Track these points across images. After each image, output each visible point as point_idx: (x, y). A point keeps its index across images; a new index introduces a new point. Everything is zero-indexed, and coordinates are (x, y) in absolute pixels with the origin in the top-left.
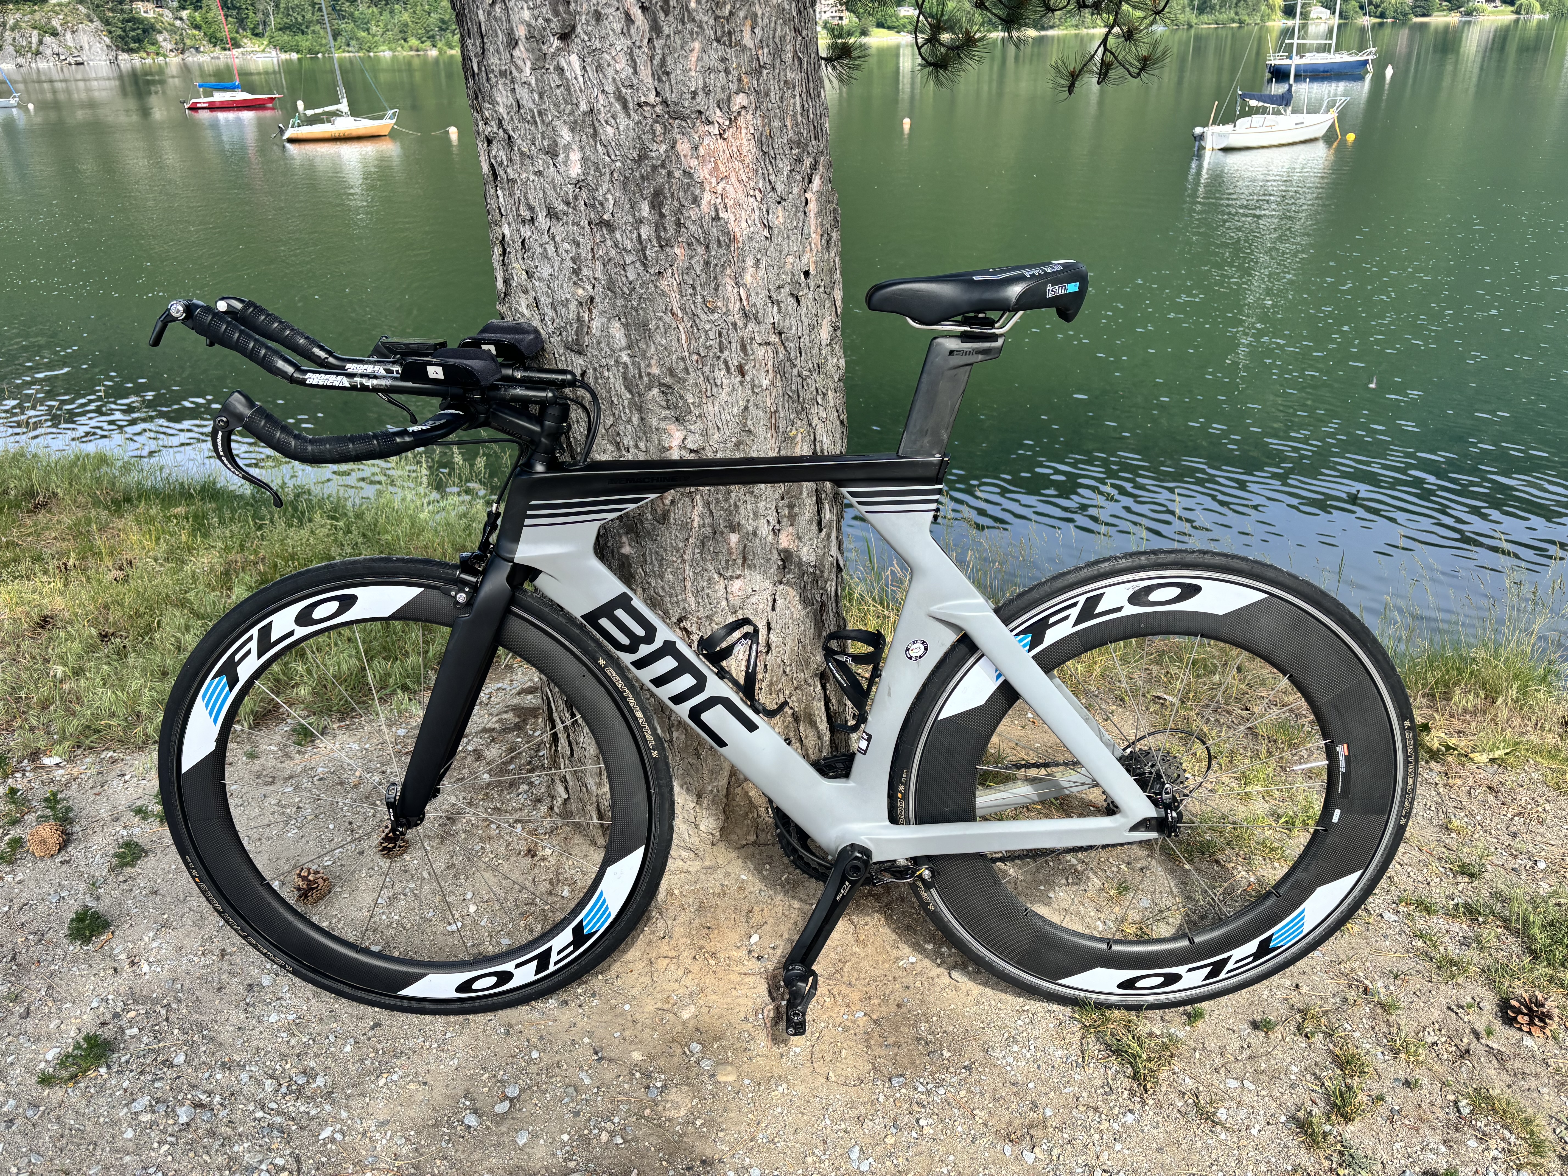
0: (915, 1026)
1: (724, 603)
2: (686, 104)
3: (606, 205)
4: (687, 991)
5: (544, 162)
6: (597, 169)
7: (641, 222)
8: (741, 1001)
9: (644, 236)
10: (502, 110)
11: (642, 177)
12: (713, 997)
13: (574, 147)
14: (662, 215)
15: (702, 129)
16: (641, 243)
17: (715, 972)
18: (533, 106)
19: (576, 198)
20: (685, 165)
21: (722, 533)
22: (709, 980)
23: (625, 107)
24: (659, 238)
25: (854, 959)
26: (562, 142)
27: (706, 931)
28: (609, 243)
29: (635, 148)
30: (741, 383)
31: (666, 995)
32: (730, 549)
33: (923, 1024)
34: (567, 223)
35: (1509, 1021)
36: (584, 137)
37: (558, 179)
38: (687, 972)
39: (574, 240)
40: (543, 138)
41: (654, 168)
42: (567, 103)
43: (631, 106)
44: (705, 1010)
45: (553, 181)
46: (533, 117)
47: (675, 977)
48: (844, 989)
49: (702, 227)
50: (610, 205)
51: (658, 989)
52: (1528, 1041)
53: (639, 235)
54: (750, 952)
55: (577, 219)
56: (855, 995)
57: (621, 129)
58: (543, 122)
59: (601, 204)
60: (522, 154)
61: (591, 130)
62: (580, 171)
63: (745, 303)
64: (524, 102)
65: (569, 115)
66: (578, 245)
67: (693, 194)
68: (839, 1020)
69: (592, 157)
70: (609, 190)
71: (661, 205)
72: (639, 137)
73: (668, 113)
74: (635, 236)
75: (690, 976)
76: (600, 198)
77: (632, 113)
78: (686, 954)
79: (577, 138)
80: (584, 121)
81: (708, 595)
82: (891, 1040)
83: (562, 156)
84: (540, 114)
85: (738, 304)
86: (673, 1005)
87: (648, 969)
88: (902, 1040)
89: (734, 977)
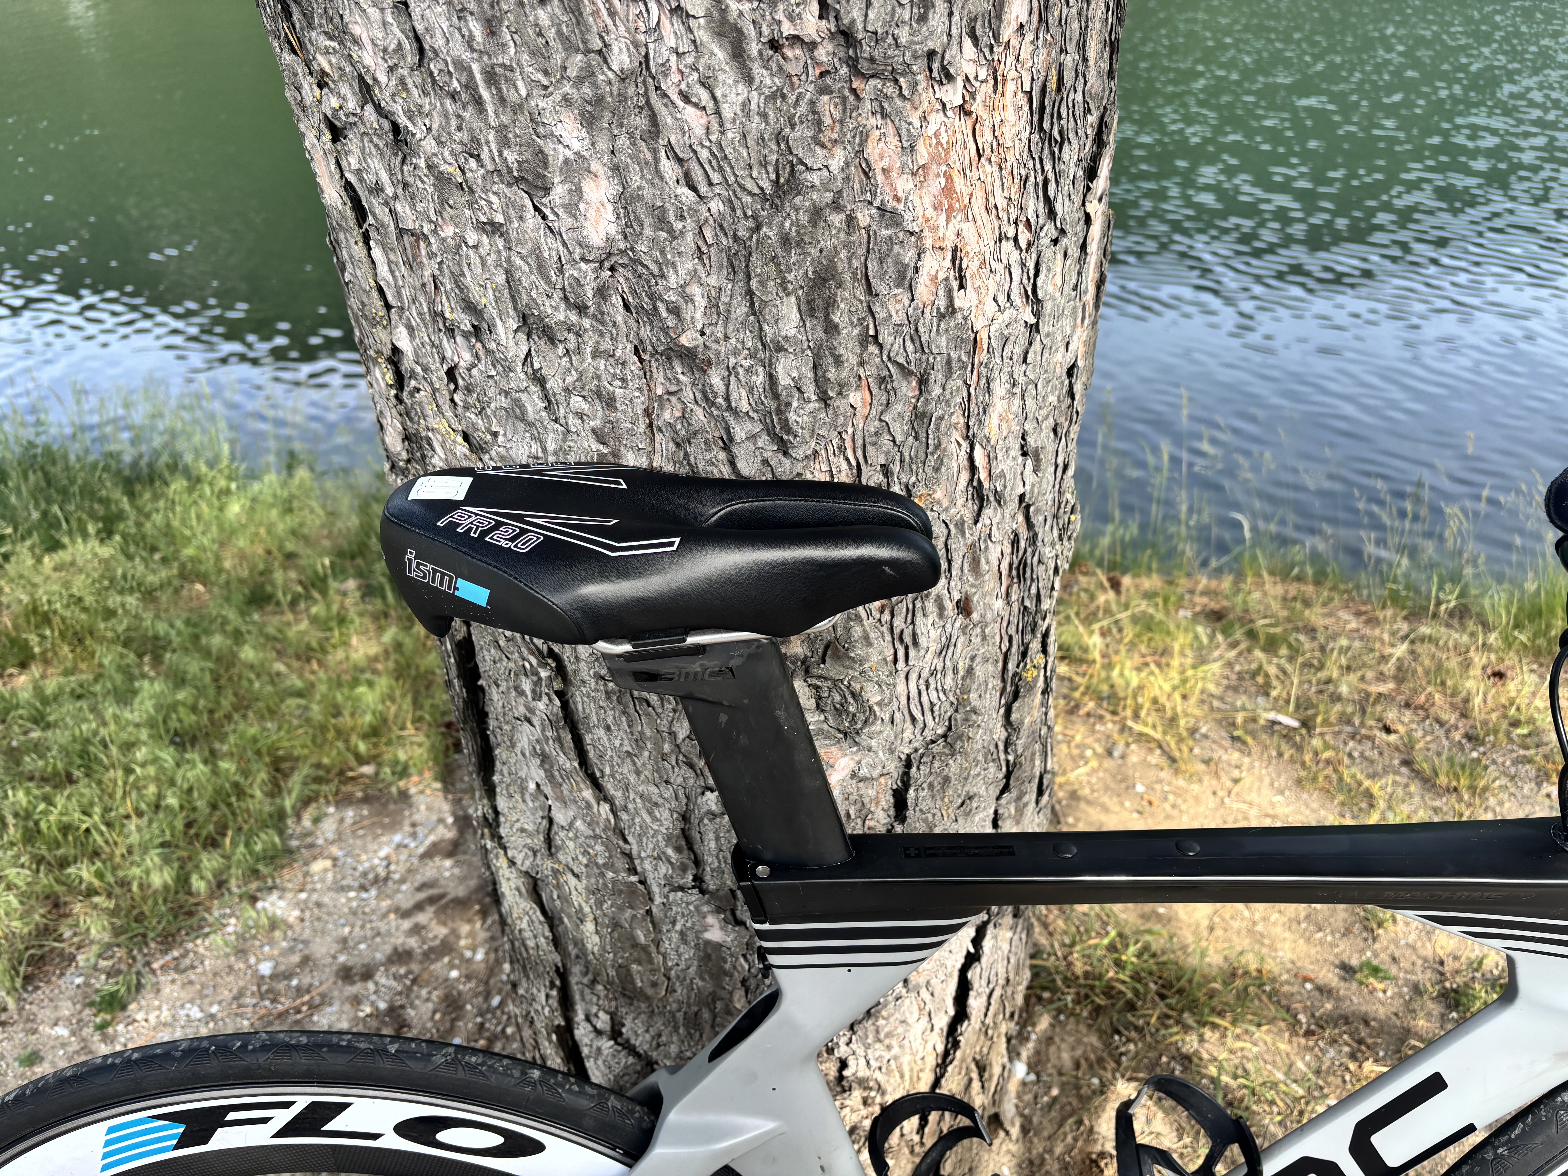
2: (904, 34)
3: (687, 312)
5: (508, 204)
6: (662, 222)
7: (779, 349)
9: (784, 381)
11: (785, 240)
13: (595, 166)
14: (832, 329)
15: (926, 96)
16: (776, 396)
18: (466, 56)
19: (602, 293)
20: (885, 196)
23: (738, 54)
24: (821, 383)
26: (557, 154)
28: (688, 394)
29: (764, 164)
30: (964, 629)
34: (578, 350)
36: (623, 141)
37: (550, 247)
39: (598, 394)
40: (504, 142)
41: (817, 213)
42: (570, 48)
43: (754, 48)
45: (536, 251)
46: (470, 86)
50: (697, 313)
53: (772, 379)
55: (607, 344)
57: (727, 112)
58: (502, 100)
59: (675, 311)
60: (442, 180)
61: (641, 122)
62: (613, 230)
64: (440, 42)
65: (579, 81)
66: (610, 403)
67: (898, 262)
69: (647, 193)
70: (694, 275)
71: (830, 303)
72: (779, 137)
73: (853, 64)
74: (759, 380)
76: (671, 296)
77: (757, 69)
79: (603, 144)
80: (622, 98)
83: (559, 192)
84: (491, 77)
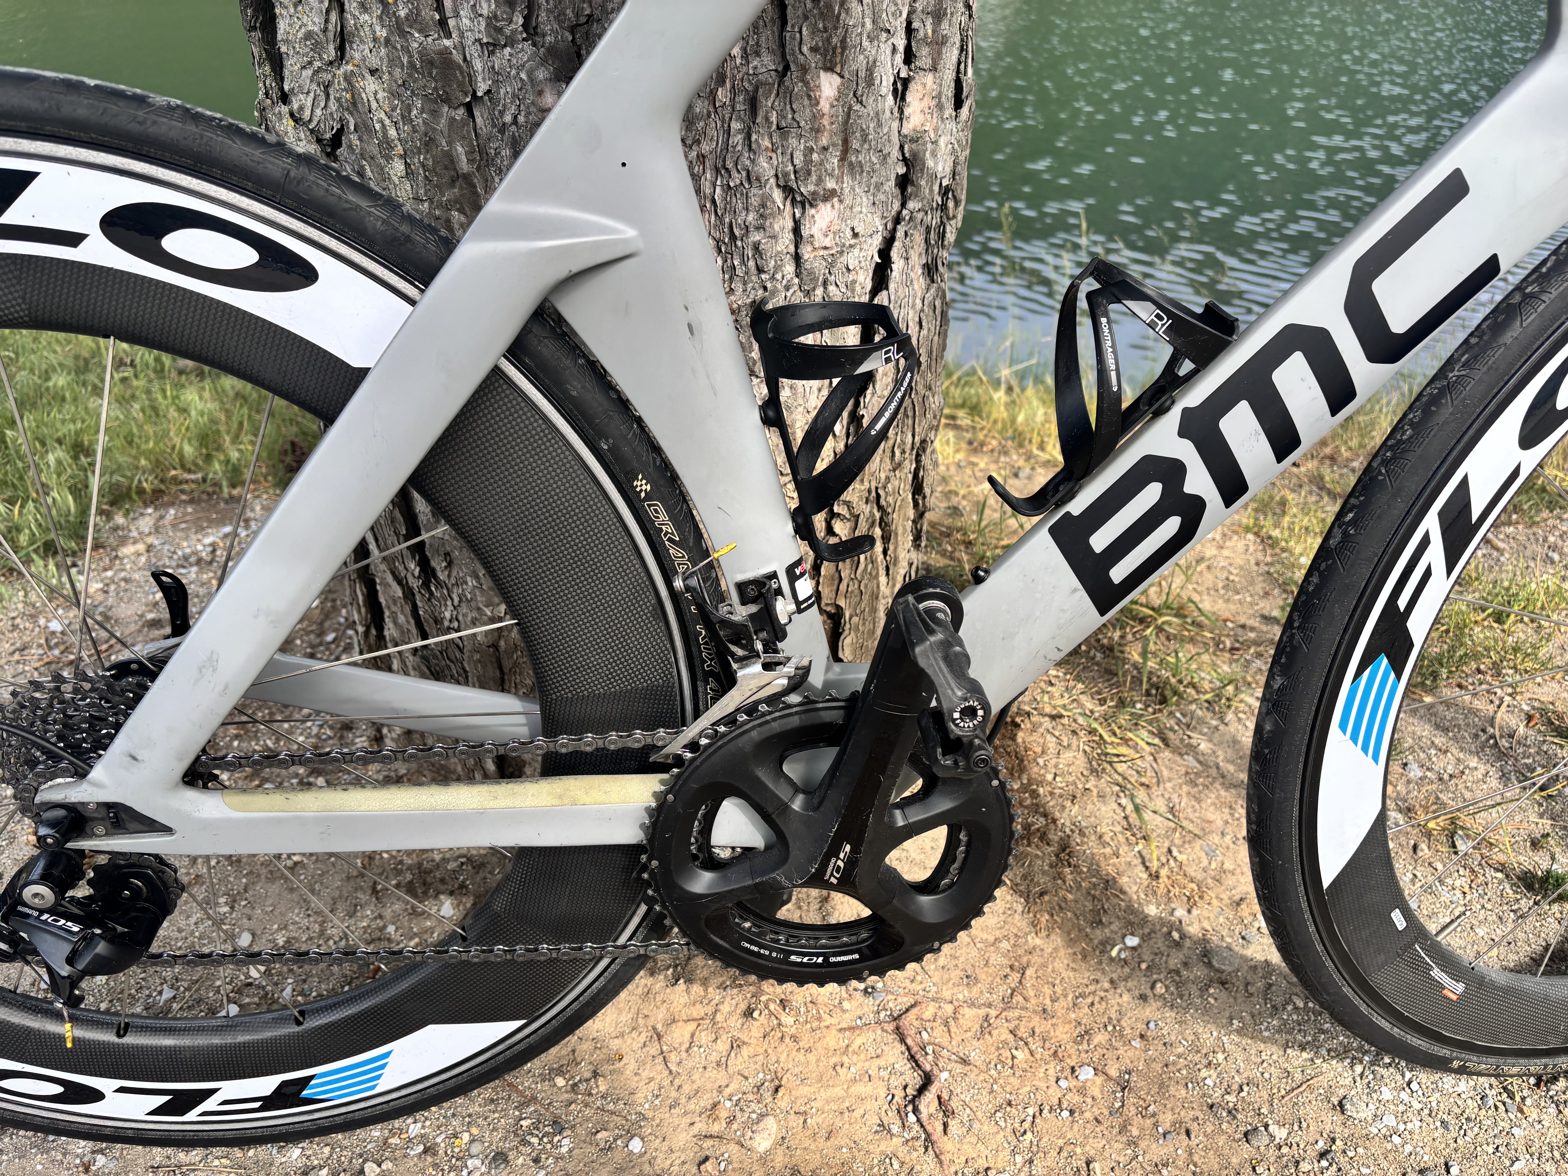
0: (1192, 1081)
1: (789, 270)
4: (747, 1086)
8: (860, 1089)
12: (805, 1090)
17: (795, 1039)
22: (785, 1058)
25: (1035, 959)
31: (705, 1101)
32: (816, 117)
33: (1204, 1073)
38: (737, 1044)
44: (795, 1122)
47: (714, 1057)
51: (687, 1089)
56: (1063, 1033)
68: (1054, 1094)
75: (745, 1051)
78: (725, 1008)
82: (1166, 1120)
86: (731, 1120)
87: (654, 1049)
88: (1187, 1116)
89: (833, 1040)
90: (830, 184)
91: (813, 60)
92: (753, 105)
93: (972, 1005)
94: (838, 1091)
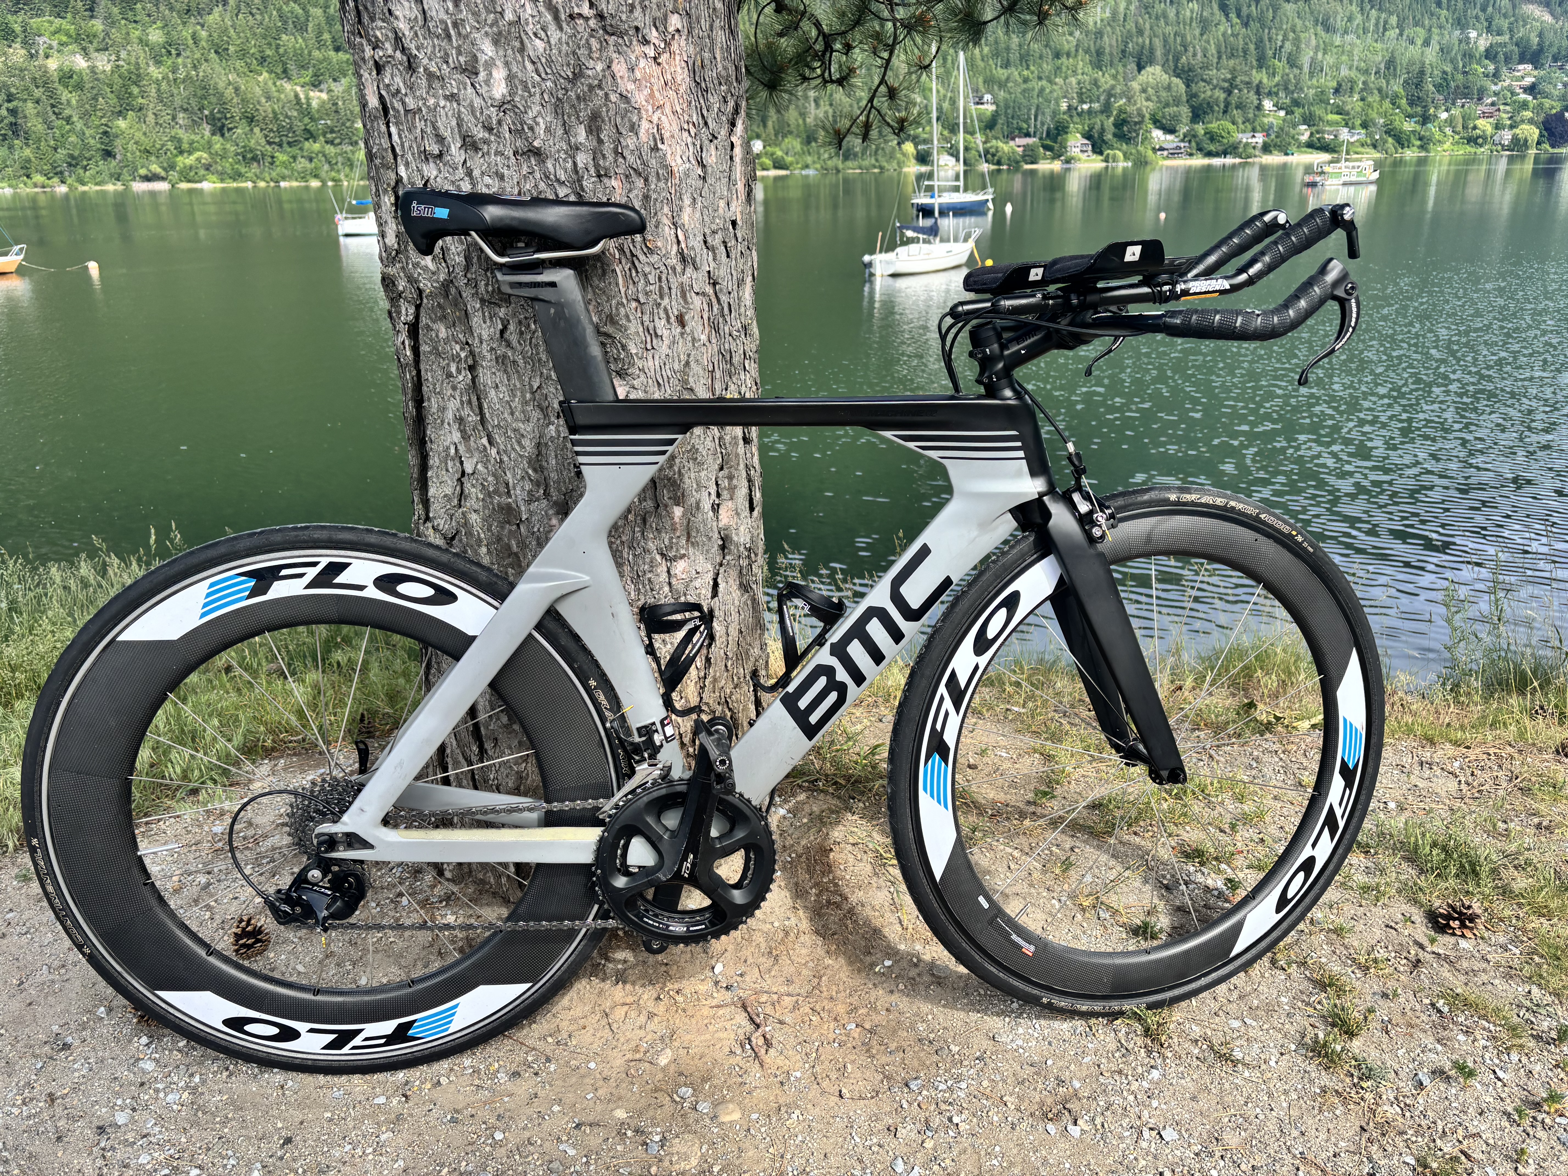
0: (912, 1028)
1: (666, 589)
2: (624, 17)
3: (537, 129)
4: (656, 1036)
5: (460, 82)
6: (526, 88)
7: (578, 149)
8: (721, 1035)
9: (580, 165)
10: (403, 26)
11: (578, 98)
12: (689, 1037)
13: (498, 63)
14: (600, 141)
15: (638, 49)
16: (576, 172)
17: (684, 1010)
18: (445, 17)
19: (499, 122)
20: (622, 88)
21: (666, 506)
22: (678, 1020)
23: (556, 18)
24: (597, 166)
25: (828, 972)
26: (482, 58)
27: (663, 968)
28: (537, 175)
29: (568, 65)
30: (682, 334)
31: (633, 1044)
32: (673, 524)
33: (919, 1025)
34: (488, 153)
35: (1442, 929)
36: (510, 52)
37: (478, 102)
38: (651, 1016)
39: (497, 173)
40: (459, 53)
41: (591, 88)
42: (489, 12)
43: (563, 17)
44: (683, 1052)
45: (472, 106)
46: (446, 30)
47: (638, 1024)
48: (828, 1005)
49: (640, 157)
50: (541, 130)
51: (622, 1040)
52: (1463, 944)
53: (575, 164)
54: (716, 983)
55: (501, 148)
56: (841, 1009)
57: (553, 42)
58: (459, 34)
59: (531, 128)
60: (430, 76)
61: (517, 44)
62: (505, 91)
63: (683, 245)
64: (434, 13)
65: (491, 26)
66: (502, 177)
67: (630, 120)
68: (831, 1036)
69: (520, 74)
70: (539, 113)
71: (599, 130)
72: (574, 53)
73: (604, 28)
74: (569, 165)
75: (656, 1019)
76: (530, 122)
77: (564, 25)
78: (645, 997)
79: (501, 53)
80: (509, 33)
81: (649, 580)
82: (893, 1046)
83: (482, 75)
84: (455, 25)
85: (675, 247)
86: (645, 1053)
87: (604, 1022)
88: (905, 1044)
89: (706, 1011)
90: (683, 552)
91: (670, 502)
92: (644, 521)
93: (789, 995)
94: (708, 1036)
